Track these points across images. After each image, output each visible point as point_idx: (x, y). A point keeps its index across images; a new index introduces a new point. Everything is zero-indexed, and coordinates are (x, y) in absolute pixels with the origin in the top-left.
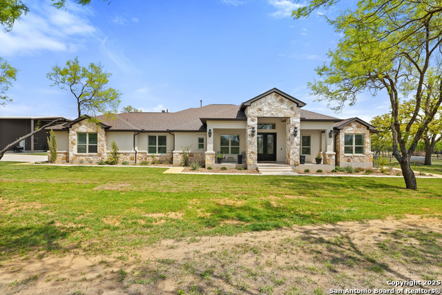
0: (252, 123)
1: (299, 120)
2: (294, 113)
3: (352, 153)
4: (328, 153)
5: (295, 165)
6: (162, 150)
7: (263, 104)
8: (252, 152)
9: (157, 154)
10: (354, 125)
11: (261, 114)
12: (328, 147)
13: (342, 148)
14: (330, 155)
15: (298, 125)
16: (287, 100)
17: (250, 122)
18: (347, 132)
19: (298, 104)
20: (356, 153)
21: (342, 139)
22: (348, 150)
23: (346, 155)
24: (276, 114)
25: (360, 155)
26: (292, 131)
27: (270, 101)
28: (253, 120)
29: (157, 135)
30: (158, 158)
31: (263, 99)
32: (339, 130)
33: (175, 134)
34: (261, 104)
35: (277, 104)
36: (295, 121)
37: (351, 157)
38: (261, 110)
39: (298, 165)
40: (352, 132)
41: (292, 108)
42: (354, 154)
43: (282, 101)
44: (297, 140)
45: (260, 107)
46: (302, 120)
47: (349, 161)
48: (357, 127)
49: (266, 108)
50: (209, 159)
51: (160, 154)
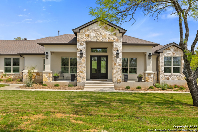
0: (81, 47)
1: (121, 45)
2: (116, 38)
3: (171, 72)
4: (147, 72)
5: (118, 83)
6: (16, 70)
7: (90, 31)
8: (81, 72)
9: (12, 73)
10: (172, 49)
11: (88, 39)
12: (148, 67)
13: (162, 68)
14: (149, 74)
15: (120, 49)
16: (111, 27)
17: (79, 46)
18: (166, 55)
19: (120, 31)
20: (174, 72)
21: (162, 61)
22: (167, 70)
23: (166, 74)
24: (100, 39)
25: (177, 74)
26: (115, 53)
27: (96, 28)
28: (81, 45)
29: (12, 57)
30: (12, 77)
31: (90, 27)
32: (159, 53)
33: (25, 56)
34: (88, 30)
35: (102, 31)
36: (118, 45)
37: (170, 75)
38: (88, 36)
39: (120, 82)
40: (171, 55)
41: (115, 35)
42: (173, 73)
43: (106, 28)
44: (119, 61)
45: (87, 33)
46: (124, 44)
47: (168, 79)
48: (175, 50)
49: (93, 34)
50: (46, 77)
51: (14, 73)
